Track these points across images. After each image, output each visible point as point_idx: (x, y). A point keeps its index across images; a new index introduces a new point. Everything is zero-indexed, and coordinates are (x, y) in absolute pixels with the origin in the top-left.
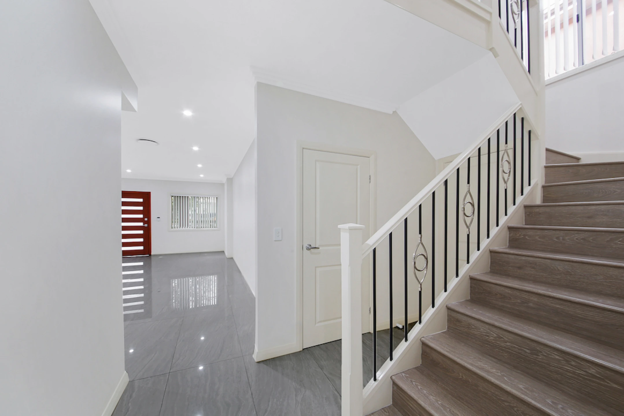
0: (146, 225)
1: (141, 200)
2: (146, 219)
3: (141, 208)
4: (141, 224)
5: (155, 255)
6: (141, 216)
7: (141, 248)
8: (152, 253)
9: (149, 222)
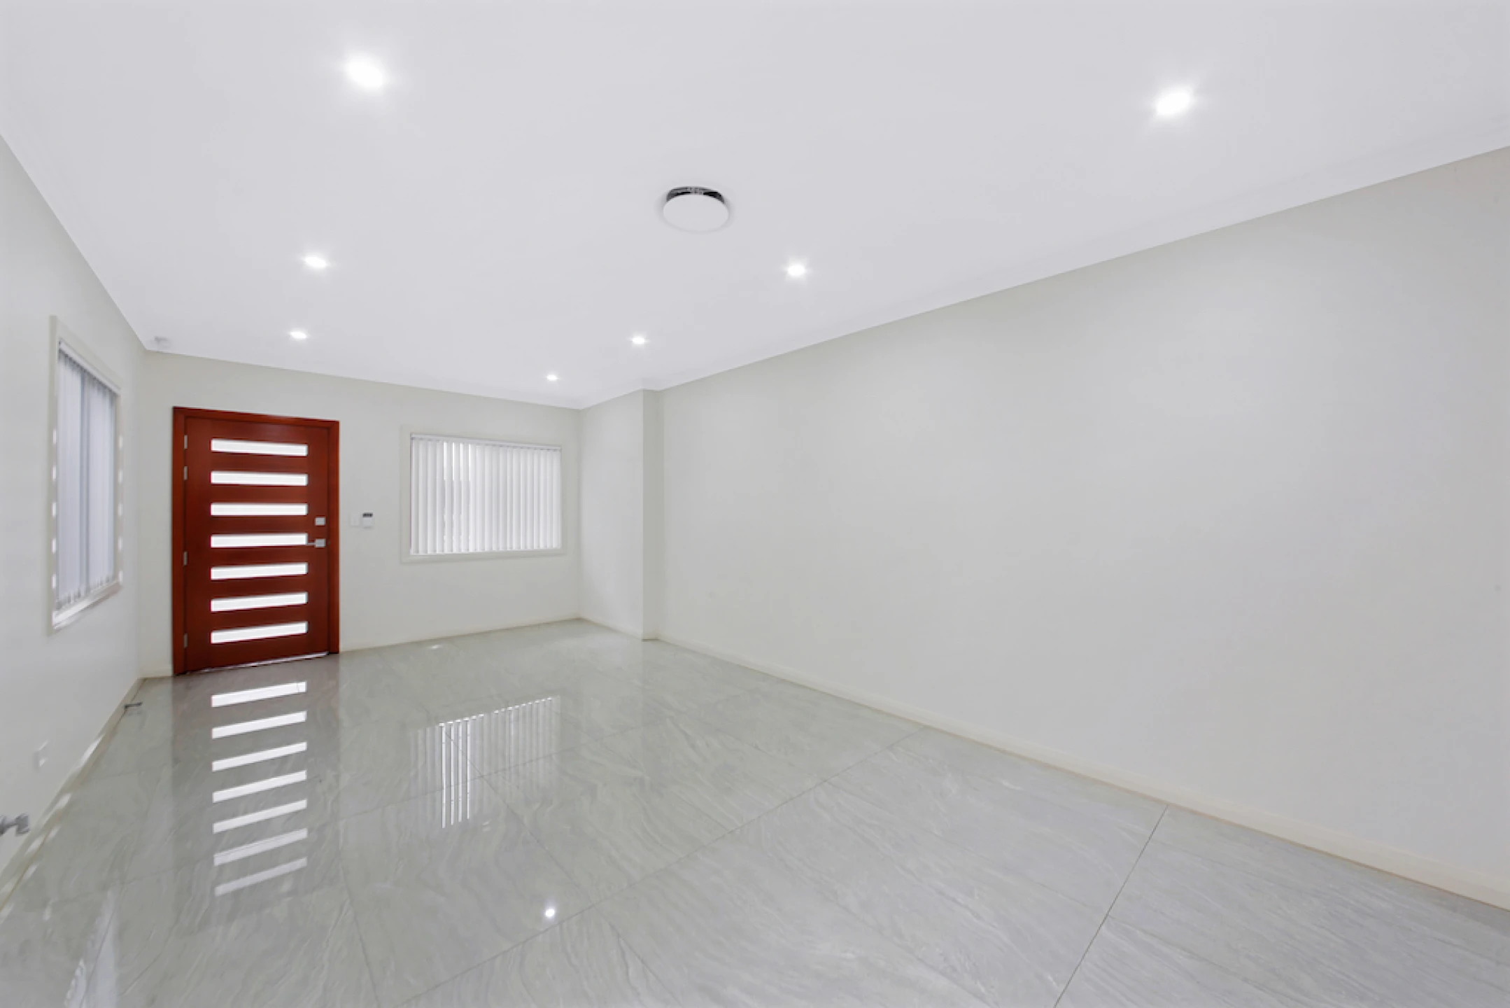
0: (320, 543)
1: (301, 450)
2: (320, 521)
3: (300, 480)
4: (300, 539)
5: (352, 653)
6: (300, 510)
7: (300, 628)
8: (344, 645)
9: (331, 532)
